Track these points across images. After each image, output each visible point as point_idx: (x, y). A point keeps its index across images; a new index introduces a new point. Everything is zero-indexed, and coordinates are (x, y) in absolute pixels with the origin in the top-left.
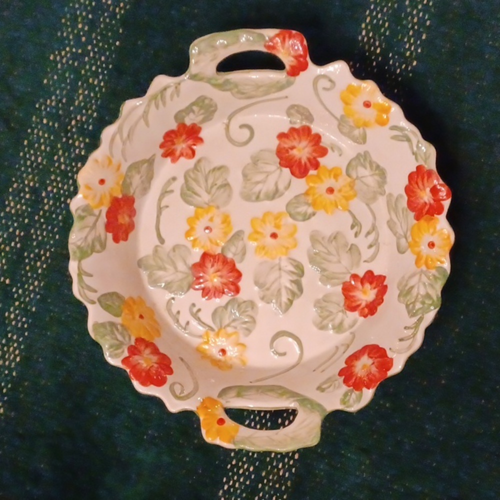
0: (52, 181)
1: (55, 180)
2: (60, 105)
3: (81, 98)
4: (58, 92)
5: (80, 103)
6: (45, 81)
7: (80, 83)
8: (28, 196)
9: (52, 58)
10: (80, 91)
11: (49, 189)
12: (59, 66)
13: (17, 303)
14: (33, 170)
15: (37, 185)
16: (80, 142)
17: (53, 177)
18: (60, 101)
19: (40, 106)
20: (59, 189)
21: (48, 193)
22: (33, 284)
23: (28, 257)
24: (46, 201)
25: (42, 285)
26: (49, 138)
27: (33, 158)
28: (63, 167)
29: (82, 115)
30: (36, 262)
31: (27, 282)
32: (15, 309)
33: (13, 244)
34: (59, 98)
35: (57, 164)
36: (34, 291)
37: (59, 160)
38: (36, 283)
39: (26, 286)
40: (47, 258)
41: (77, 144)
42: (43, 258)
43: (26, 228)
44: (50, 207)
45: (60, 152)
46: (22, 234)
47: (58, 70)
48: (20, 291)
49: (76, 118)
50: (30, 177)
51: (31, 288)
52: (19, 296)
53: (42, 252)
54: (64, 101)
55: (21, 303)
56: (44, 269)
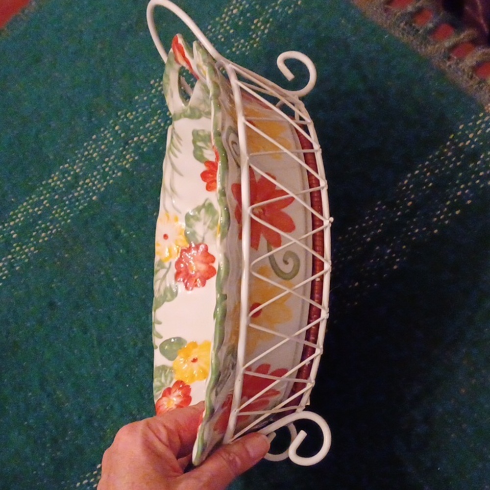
0: (93, 176)
1: (95, 177)
2: (135, 121)
3: (153, 123)
4: (140, 110)
5: (149, 126)
6: (136, 98)
7: (159, 112)
8: (69, 178)
9: (152, 82)
10: (155, 118)
11: (87, 181)
12: (153, 91)
13: (10, 257)
14: (86, 160)
15: (81, 174)
16: (131, 157)
17: (95, 173)
18: (137, 118)
19: (121, 115)
20: (94, 185)
21: (84, 183)
22: (29, 248)
23: (40, 225)
24: (79, 189)
25: (35, 252)
26: (112, 142)
27: (91, 152)
28: (107, 169)
29: (146, 137)
30: (43, 232)
31: (27, 244)
32: (6, 260)
33: (36, 209)
34: (138, 115)
35: (104, 165)
36: (26, 254)
37: (107, 163)
38: (32, 249)
39: (24, 247)
40: (51, 234)
41: (128, 157)
42: (49, 232)
43: (53, 202)
44: (79, 195)
45: (112, 157)
46: (47, 205)
47: (151, 93)
48: (18, 248)
49: (139, 137)
50: (81, 164)
51: (27, 250)
52: (15, 252)
53: (51, 227)
54: (140, 119)
55: (13, 258)
56: (44, 241)
